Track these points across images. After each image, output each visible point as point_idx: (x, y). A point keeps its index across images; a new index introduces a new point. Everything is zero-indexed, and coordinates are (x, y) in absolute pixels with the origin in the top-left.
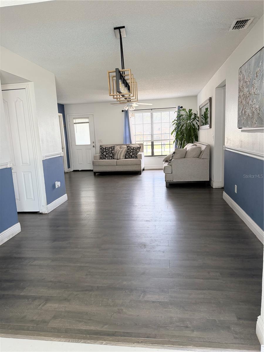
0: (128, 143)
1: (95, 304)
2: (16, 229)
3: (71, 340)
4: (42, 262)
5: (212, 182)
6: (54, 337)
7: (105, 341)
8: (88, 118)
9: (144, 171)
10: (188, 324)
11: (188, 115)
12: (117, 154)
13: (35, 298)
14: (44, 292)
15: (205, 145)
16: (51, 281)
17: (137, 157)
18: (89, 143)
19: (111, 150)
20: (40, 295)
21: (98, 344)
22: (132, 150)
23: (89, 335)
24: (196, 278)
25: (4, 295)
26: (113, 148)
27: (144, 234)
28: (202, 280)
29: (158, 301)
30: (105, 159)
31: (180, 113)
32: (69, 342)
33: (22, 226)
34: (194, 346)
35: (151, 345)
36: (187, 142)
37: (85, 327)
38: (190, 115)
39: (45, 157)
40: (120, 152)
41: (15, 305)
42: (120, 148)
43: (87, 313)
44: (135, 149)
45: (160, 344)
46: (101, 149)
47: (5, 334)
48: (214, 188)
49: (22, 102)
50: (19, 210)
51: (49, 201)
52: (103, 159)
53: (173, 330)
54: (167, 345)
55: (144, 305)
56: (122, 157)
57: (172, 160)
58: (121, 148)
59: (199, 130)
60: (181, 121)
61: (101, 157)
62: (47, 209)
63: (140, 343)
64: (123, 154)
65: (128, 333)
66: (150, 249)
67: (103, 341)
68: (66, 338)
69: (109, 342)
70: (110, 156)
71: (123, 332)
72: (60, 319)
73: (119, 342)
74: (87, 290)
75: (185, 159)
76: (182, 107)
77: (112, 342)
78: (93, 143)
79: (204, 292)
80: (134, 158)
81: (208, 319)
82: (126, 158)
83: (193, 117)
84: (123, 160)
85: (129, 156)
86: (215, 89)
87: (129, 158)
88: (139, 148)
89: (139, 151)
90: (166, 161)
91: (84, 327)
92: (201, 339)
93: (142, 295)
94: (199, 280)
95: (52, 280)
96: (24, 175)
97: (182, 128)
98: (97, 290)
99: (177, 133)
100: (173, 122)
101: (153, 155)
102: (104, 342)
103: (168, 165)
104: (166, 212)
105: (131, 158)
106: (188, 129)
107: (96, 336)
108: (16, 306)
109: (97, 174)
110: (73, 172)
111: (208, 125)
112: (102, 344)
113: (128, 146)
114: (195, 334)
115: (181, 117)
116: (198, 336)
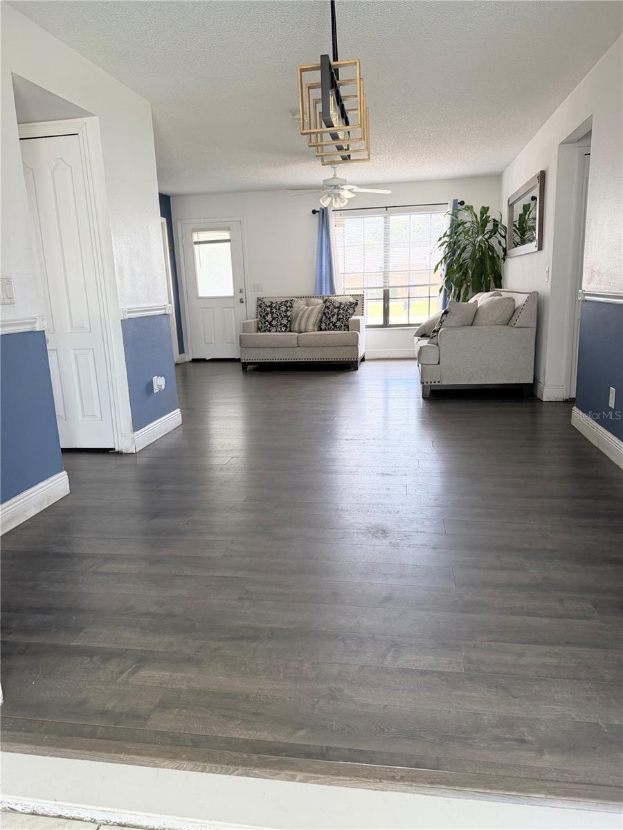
0: (326, 293)
1: (266, 673)
2: (56, 486)
3: (208, 766)
4: (124, 567)
5: (540, 386)
6: (164, 758)
7: (301, 771)
8: (228, 229)
9: (363, 363)
10: (525, 734)
11: (477, 222)
12: (299, 318)
13: (108, 656)
14: (131, 639)
15: (526, 293)
16: (148, 614)
17: (348, 327)
18: (230, 292)
19: (283, 308)
20: (122, 647)
21: (281, 780)
22: (336, 311)
23: (257, 753)
24: (528, 614)
25: (28, 645)
26: (288, 304)
27: (379, 504)
28: (546, 620)
29: (435, 669)
30: (270, 331)
31: (457, 218)
32: (203, 772)
33: (72, 481)
34: (550, 794)
35: (428, 786)
36: (473, 291)
37: (245, 733)
38: (484, 222)
39: (129, 312)
40: (306, 315)
41: (57, 671)
42: (307, 305)
43: (248, 696)
44: (343, 306)
45: (455, 786)
46: (261, 307)
47: (34, 746)
48: (544, 400)
49: (70, 169)
50: (64, 444)
51: (138, 423)
52: (265, 331)
53: (483, 748)
54: (474, 787)
55: (397, 680)
56: (310, 327)
57: (441, 330)
58: (309, 304)
59: (504, 260)
60: (460, 238)
61: (260, 326)
62: (133, 444)
63: (398, 781)
64: (314, 319)
65: (361, 752)
66: (398, 541)
67: (296, 771)
68: (196, 760)
69: (313, 775)
70: (281, 324)
71: (350, 750)
72: (177, 709)
73: (339, 776)
74: (242, 638)
75: (474, 327)
76: (462, 203)
77: (320, 776)
78: (241, 292)
79: (557, 650)
80: (340, 330)
81: (578, 720)
82: (321, 330)
83: (490, 226)
84: (313, 334)
85: (329, 324)
86: (557, 147)
87: (329, 329)
88: (355, 305)
89: (355, 311)
90: (423, 336)
91: (241, 734)
92: (566, 775)
93: (391, 653)
94: (538, 618)
95: (152, 610)
96: (76, 356)
97: (463, 255)
98: (269, 638)
99: (449, 267)
100: (440, 239)
101: (386, 324)
102: (300, 776)
103: (429, 343)
104: (428, 454)
105: (333, 330)
106: (477, 257)
107: (275, 758)
108: (59, 673)
109: (249, 367)
110: (191, 364)
111: (535, 243)
112: (292, 779)
113: (326, 300)
114: (548, 761)
115: (461, 227)
116: (557, 767)
